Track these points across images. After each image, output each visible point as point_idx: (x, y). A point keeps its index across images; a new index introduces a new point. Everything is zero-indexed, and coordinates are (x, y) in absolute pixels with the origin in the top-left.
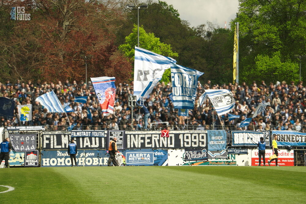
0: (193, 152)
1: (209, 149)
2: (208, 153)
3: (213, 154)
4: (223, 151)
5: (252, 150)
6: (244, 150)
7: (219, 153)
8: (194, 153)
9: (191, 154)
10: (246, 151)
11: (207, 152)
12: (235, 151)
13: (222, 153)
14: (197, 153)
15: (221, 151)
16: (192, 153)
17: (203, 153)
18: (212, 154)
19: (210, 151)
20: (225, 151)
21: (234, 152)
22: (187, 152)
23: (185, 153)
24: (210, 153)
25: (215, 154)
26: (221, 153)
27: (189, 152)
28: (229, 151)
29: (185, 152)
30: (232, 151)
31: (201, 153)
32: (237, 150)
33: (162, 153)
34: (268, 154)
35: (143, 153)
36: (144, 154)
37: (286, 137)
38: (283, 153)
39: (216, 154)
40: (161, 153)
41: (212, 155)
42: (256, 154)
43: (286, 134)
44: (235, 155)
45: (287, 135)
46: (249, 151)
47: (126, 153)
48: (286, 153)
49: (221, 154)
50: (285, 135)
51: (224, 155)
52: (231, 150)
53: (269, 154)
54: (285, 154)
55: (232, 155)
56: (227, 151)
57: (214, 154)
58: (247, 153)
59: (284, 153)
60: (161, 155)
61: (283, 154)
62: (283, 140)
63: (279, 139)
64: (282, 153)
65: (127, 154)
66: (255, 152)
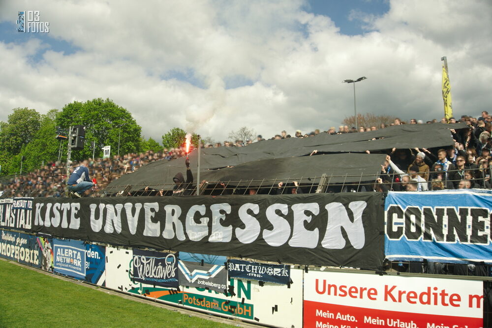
0: (147, 259)
1: (181, 253)
2: (179, 266)
3: (191, 272)
4: (215, 266)
5: (307, 272)
6: (279, 270)
7: (205, 272)
8: (149, 263)
9: (143, 264)
10: (285, 272)
11: (176, 265)
12: (250, 268)
13: (214, 272)
15: (211, 264)
16: (145, 262)
17: (168, 264)
18: (188, 272)
19: (183, 262)
20: (222, 267)
22: (136, 257)
23: (133, 260)
24: (182, 267)
25: (195, 271)
26: (210, 271)
27: (140, 258)
28: (231, 267)
29: (134, 257)
31: (164, 265)
32: (256, 267)
33: (97, 253)
34: (365, 293)
36: (74, 251)
37: (445, 219)
38: (432, 291)
39: (197, 273)
41: (187, 274)
42: (321, 289)
43: (445, 208)
44: (249, 283)
45: (451, 213)
46: (296, 274)
47: (54, 245)
48: (443, 294)
49: (209, 274)
50: (440, 213)
51: (219, 279)
53: (369, 294)
54: (439, 298)
55: (240, 281)
56: (226, 268)
57: (193, 273)
58: (287, 281)
59: (439, 292)
60: (95, 257)
61: (432, 297)
62: (432, 232)
63: (413, 229)
64: (429, 294)
65: (55, 247)
66: (317, 281)
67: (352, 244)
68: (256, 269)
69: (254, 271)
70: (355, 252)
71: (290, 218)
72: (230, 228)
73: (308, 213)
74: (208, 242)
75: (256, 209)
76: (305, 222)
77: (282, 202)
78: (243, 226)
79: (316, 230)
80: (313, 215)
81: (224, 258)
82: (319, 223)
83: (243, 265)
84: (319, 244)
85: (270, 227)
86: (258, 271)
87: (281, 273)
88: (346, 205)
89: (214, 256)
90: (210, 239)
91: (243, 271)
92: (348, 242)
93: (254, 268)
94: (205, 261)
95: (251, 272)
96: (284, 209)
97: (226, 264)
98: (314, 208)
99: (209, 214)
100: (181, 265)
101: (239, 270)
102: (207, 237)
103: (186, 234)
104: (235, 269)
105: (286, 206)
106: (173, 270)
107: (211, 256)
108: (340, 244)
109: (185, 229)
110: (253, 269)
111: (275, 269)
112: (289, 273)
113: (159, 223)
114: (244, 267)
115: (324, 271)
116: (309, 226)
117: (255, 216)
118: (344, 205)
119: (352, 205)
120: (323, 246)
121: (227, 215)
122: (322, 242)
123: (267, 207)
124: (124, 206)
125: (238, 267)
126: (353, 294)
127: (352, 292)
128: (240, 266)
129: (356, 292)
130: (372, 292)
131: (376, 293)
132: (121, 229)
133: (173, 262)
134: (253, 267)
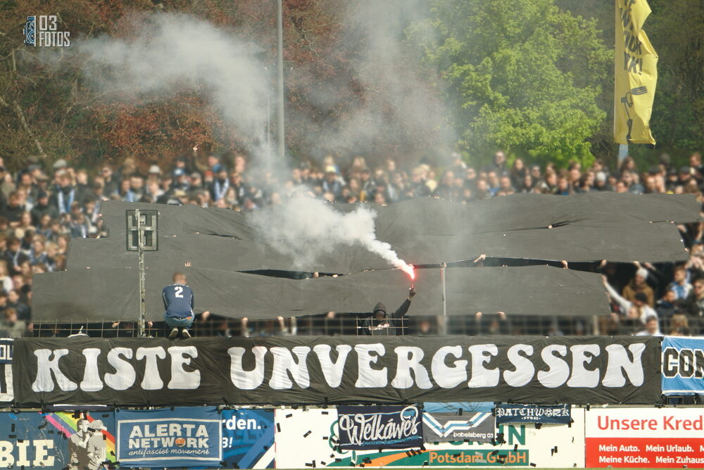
1: (427, 405)
2: (424, 420)
4: (479, 414)
5: (588, 409)
6: (559, 410)
7: (465, 422)
10: (565, 412)
11: (420, 419)
12: (525, 411)
13: (476, 421)
14: (384, 421)
15: (473, 412)
17: (406, 420)
19: (431, 414)
20: (488, 414)
21: (519, 416)
22: (346, 417)
23: (338, 421)
25: (450, 423)
26: (472, 420)
28: (500, 413)
29: (339, 418)
30: (513, 412)
31: (398, 421)
32: (532, 410)
33: (254, 421)
34: (646, 424)
35: (181, 423)
36: (185, 426)
39: (451, 425)
40: (249, 421)
41: (437, 427)
42: (603, 425)
44: (523, 427)
46: (576, 412)
47: (119, 422)
49: (470, 424)
51: (484, 427)
52: (509, 410)
53: (650, 425)
55: (511, 427)
56: (494, 415)
57: (446, 426)
58: (568, 421)
60: (249, 428)
61: (703, 423)
62: (702, 371)
63: (686, 368)
65: (121, 424)
66: (599, 418)
67: (632, 382)
68: (532, 412)
69: (530, 414)
70: (634, 390)
71: (569, 359)
72: (497, 371)
73: (587, 354)
74: (468, 388)
75: (529, 350)
76: (585, 363)
77: (560, 343)
78: (513, 368)
79: (597, 371)
80: (593, 356)
81: (491, 404)
82: (599, 363)
83: (516, 409)
84: (600, 383)
85: (546, 368)
86: (534, 413)
87: (561, 413)
88: (626, 347)
89: (477, 403)
90: (471, 385)
91: (516, 415)
92: (628, 380)
93: (530, 411)
94: (464, 409)
95: (526, 416)
96: (562, 350)
97: (493, 410)
98: (595, 349)
99: (467, 356)
100: (427, 418)
101: (511, 415)
102: (465, 383)
103: (432, 380)
104: (506, 415)
105: (564, 347)
106: (415, 427)
107: (472, 404)
108: (621, 383)
109: (430, 375)
110: (528, 412)
111: (554, 410)
112: (569, 413)
113: (385, 369)
114: (518, 411)
115: (607, 407)
116: (588, 367)
117: (528, 357)
118: (625, 347)
119: (632, 347)
120: (604, 385)
121: (492, 357)
122: (603, 381)
123: (542, 348)
124: (312, 349)
125: (510, 412)
126: (635, 427)
127: (634, 424)
128: (512, 411)
129: (638, 424)
130: (653, 422)
131: (656, 424)
132: (309, 382)
133: (415, 415)
134: (528, 410)
